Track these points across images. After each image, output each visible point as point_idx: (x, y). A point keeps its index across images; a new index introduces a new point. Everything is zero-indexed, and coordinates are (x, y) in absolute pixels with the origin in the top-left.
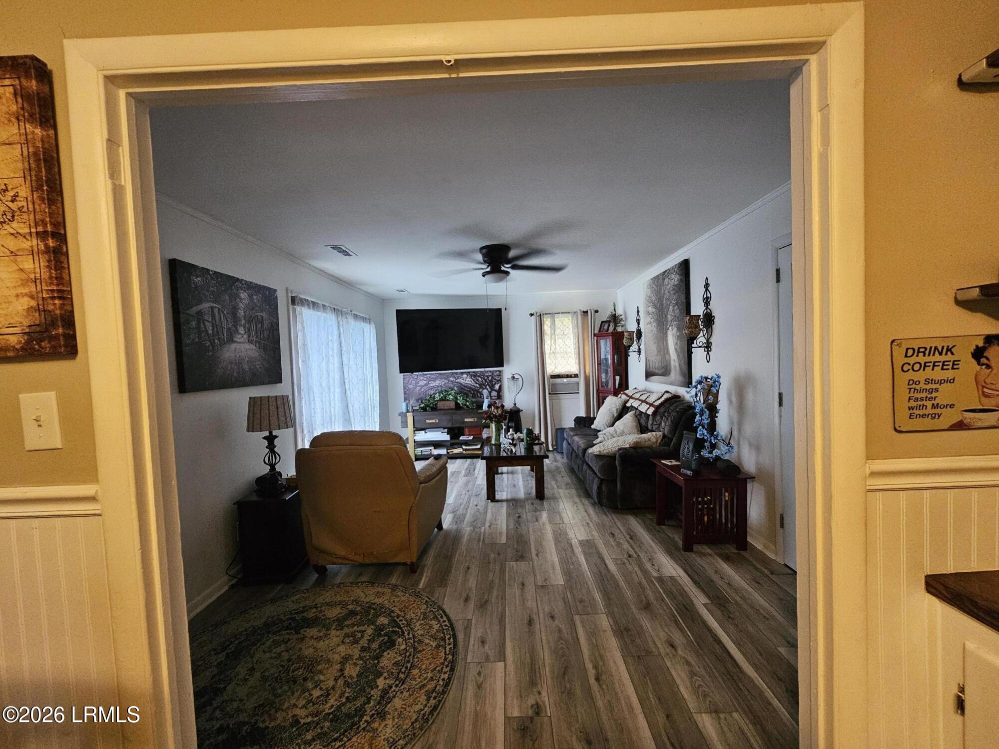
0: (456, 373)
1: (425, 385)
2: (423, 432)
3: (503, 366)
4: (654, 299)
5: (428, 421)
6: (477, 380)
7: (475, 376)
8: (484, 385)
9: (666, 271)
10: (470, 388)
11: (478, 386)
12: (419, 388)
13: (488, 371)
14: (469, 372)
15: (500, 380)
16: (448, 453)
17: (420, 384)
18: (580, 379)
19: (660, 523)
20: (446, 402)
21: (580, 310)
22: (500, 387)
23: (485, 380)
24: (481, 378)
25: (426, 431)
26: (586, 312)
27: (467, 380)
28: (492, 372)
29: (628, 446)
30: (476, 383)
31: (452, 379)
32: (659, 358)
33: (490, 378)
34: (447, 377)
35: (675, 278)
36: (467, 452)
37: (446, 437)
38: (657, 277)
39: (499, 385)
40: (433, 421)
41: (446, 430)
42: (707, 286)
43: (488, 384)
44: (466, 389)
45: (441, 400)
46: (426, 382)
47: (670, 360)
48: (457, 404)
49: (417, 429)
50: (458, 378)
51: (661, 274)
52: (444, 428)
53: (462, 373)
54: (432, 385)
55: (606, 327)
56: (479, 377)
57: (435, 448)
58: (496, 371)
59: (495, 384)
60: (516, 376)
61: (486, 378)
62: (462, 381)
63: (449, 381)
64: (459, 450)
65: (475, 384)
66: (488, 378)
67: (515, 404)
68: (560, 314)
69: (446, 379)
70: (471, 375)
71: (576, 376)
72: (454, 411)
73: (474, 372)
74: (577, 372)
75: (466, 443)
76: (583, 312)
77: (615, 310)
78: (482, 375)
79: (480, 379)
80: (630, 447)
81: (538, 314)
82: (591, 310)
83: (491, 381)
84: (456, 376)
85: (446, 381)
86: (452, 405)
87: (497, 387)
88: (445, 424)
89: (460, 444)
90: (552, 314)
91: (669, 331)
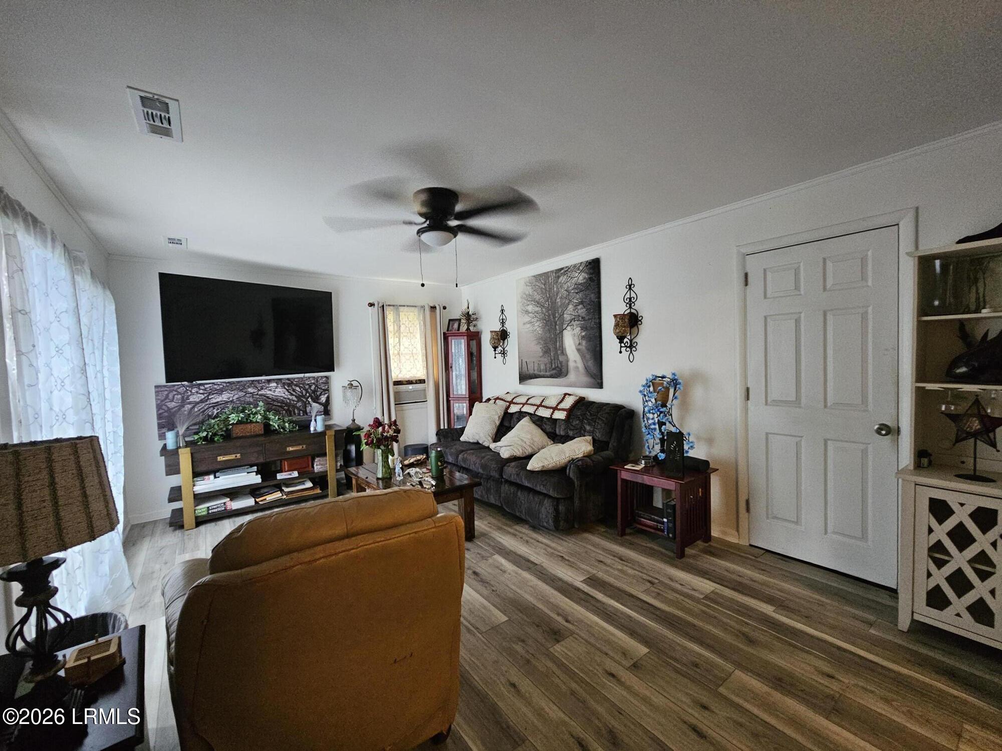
0: (258, 381)
1: (202, 401)
2: (212, 477)
3: (333, 370)
4: (537, 297)
5: (220, 458)
6: (294, 390)
7: (289, 385)
8: (303, 396)
9: (562, 269)
10: (282, 402)
11: (294, 398)
12: (190, 406)
13: (309, 378)
14: (280, 380)
15: (327, 390)
16: (256, 502)
17: (192, 399)
18: (428, 384)
19: (623, 534)
20: (249, 426)
21: (428, 305)
22: (328, 398)
23: (307, 391)
24: (300, 387)
25: (217, 474)
26: (433, 308)
27: (277, 391)
28: (316, 379)
29: (581, 455)
30: (292, 395)
31: (250, 390)
32: (546, 360)
33: (313, 387)
34: (242, 387)
35: (581, 277)
36: (290, 497)
37: (256, 479)
38: (546, 275)
39: (326, 395)
40: (232, 457)
41: (255, 468)
42: (630, 287)
43: (310, 395)
44: (276, 403)
45: (240, 422)
46: (203, 397)
47: (568, 361)
48: (267, 426)
49: (197, 474)
50: (262, 389)
51: (552, 272)
52: (252, 466)
53: (269, 381)
54: (214, 401)
55: (456, 326)
56: (296, 385)
57: (231, 500)
58: (322, 377)
59: (321, 394)
60: (355, 383)
61: (307, 387)
62: (269, 392)
63: (246, 393)
64: (277, 495)
65: (289, 397)
66: (310, 387)
67: (354, 420)
68: (406, 307)
69: (241, 391)
70: (284, 384)
71: (422, 381)
72: (262, 439)
73: (288, 379)
74: (423, 377)
75: (288, 483)
76: (431, 307)
77: (468, 308)
78: (301, 383)
79: (298, 389)
80: (584, 457)
81: (381, 305)
82: (439, 305)
83: (314, 391)
84: (258, 385)
85: (243, 394)
86: (259, 429)
87: (323, 399)
88: (253, 459)
89: (278, 487)
90: (396, 307)
91: (565, 332)
